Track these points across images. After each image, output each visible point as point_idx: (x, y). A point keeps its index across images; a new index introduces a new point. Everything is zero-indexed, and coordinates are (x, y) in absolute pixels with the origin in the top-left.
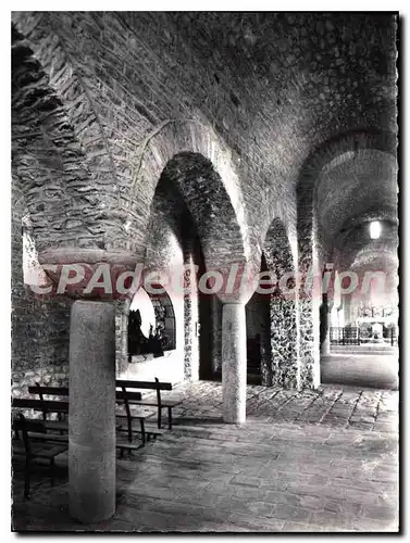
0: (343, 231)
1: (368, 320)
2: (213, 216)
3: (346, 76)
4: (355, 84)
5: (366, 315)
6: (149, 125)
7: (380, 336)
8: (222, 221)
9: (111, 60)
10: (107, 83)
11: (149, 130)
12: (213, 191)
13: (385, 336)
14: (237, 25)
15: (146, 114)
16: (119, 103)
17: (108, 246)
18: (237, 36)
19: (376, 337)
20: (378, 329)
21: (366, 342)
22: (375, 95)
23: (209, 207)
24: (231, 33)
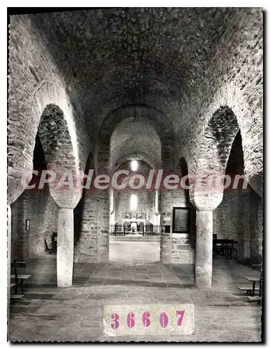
0: (117, 164)
1: (128, 220)
2: (57, 148)
3: (138, 71)
4: (142, 77)
5: (127, 217)
6: (35, 82)
7: (136, 230)
8: (63, 152)
9: (18, 31)
10: (17, 48)
11: (35, 86)
12: (59, 132)
13: (138, 230)
14: (82, 25)
15: (34, 75)
16: (21, 63)
17: (14, 165)
18: (81, 32)
19: (133, 231)
20: (134, 226)
21: (128, 233)
22: (152, 86)
23: (56, 142)
24: (78, 29)
